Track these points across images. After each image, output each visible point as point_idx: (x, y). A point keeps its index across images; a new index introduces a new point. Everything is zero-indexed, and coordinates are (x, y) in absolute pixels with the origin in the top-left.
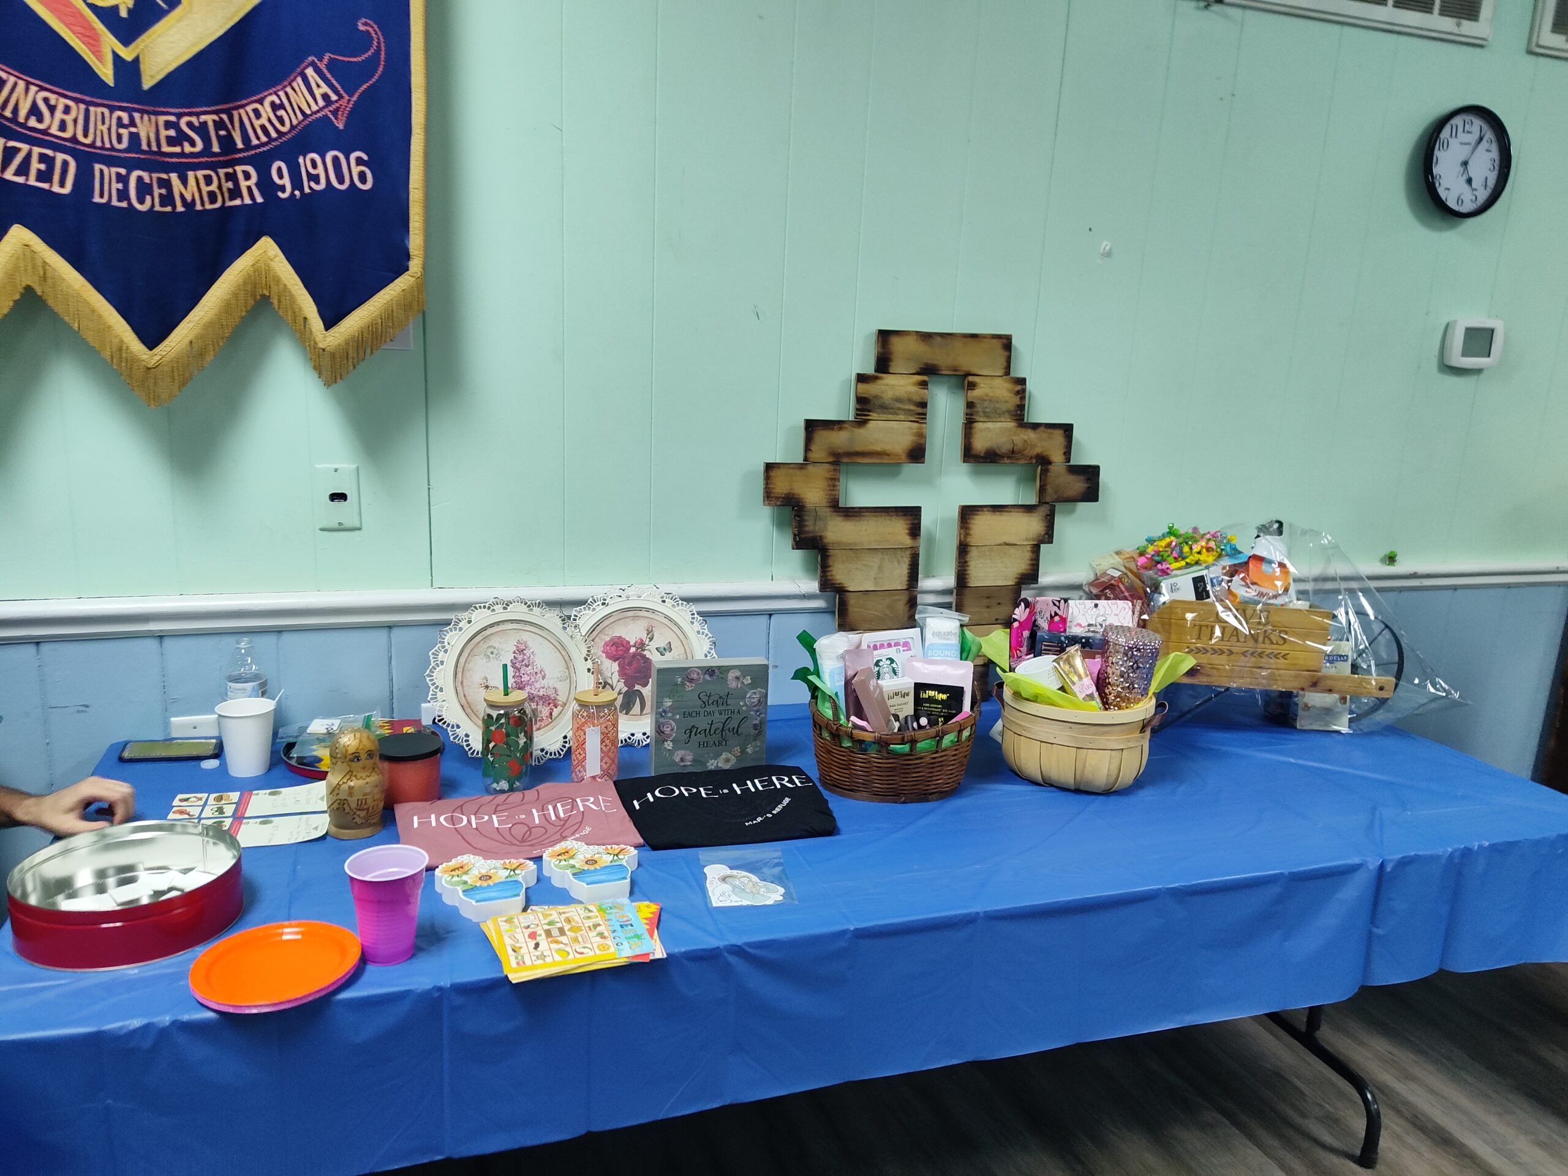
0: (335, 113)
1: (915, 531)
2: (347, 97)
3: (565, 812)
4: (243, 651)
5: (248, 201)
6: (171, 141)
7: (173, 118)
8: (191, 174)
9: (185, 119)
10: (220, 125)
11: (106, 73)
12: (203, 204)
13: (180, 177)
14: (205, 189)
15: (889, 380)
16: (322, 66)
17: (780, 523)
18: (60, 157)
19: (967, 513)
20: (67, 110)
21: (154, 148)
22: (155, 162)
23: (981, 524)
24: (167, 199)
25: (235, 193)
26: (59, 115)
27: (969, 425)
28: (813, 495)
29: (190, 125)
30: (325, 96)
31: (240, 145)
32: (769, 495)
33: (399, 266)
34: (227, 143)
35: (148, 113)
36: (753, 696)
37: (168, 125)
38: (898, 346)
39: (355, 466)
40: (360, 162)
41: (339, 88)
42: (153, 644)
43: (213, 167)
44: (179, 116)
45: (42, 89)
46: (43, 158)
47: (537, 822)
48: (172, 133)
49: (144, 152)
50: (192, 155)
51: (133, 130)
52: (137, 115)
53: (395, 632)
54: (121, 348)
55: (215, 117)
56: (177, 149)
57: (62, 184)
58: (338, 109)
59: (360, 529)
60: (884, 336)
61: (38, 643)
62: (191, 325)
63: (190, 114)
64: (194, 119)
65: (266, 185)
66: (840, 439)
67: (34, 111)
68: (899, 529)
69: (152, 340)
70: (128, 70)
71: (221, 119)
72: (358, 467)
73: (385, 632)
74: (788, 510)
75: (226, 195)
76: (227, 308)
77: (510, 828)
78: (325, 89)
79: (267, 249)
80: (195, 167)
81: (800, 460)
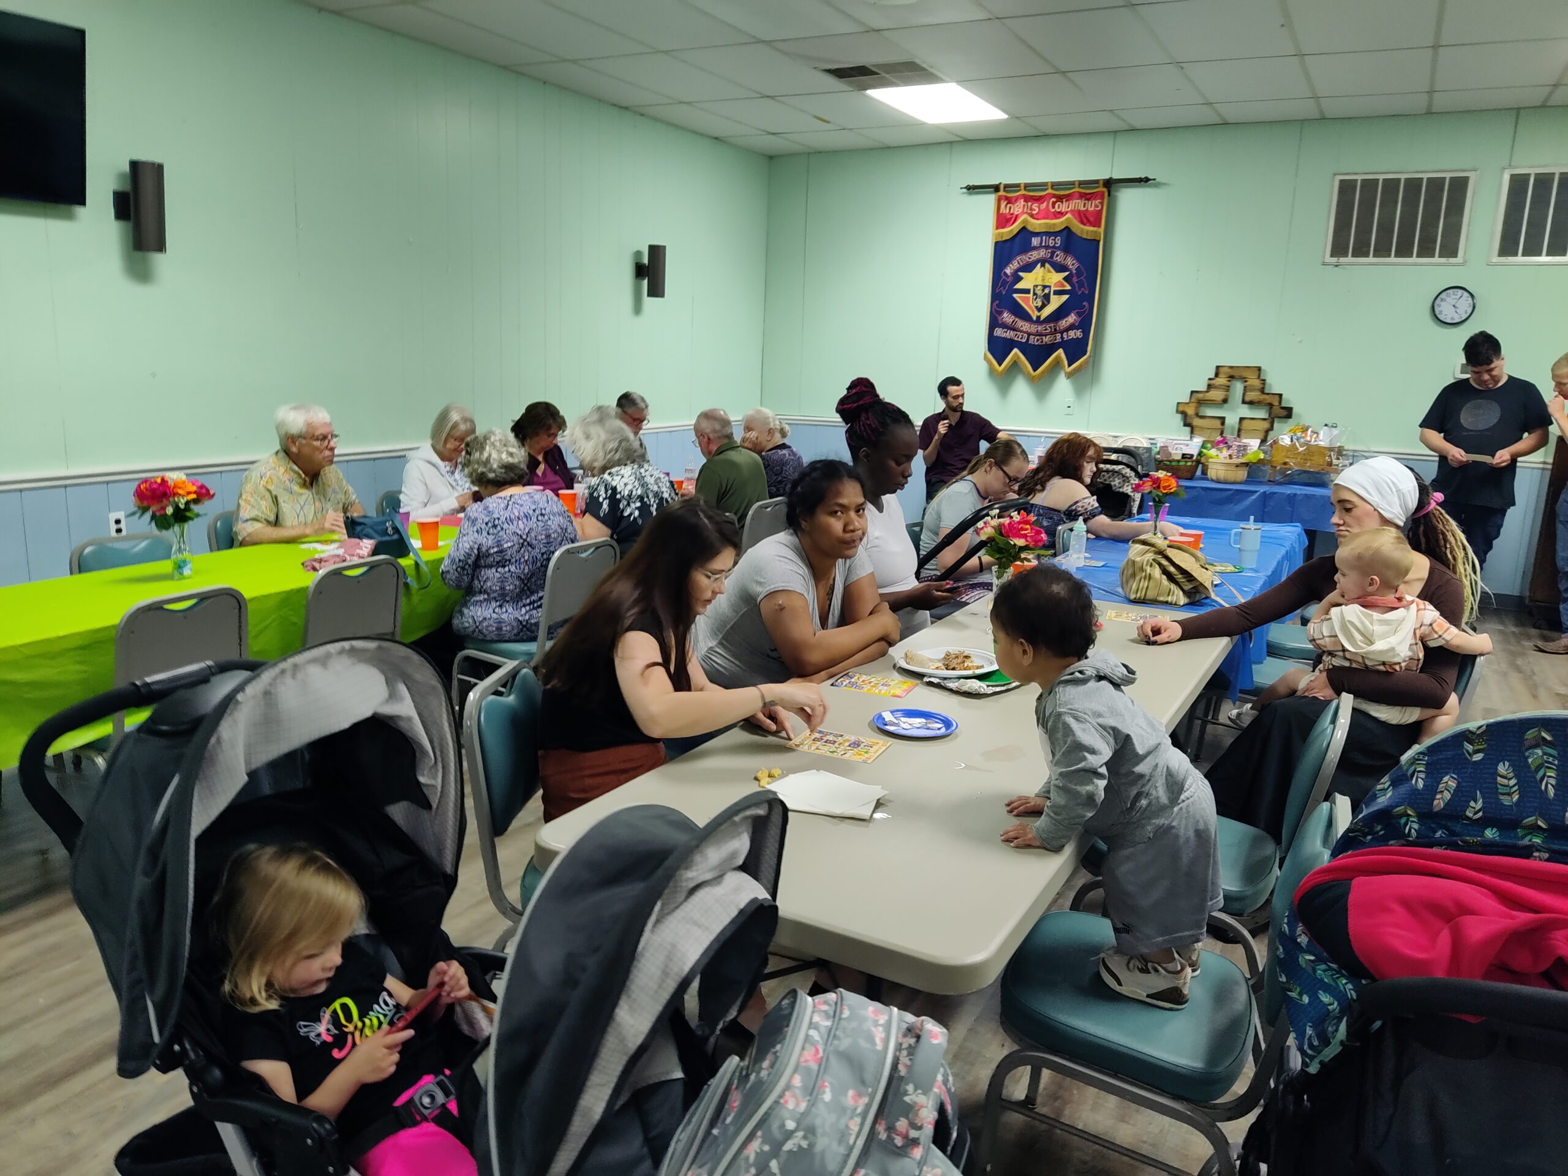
1: (1223, 424)
5: (1058, 341)
6: (1045, 330)
8: (1048, 337)
9: (1048, 326)
12: (1049, 342)
13: (1045, 337)
14: (1050, 339)
15: (1218, 379)
16: (1075, 313)
17: (1180, 419)
18: (1025, 335)
19: (1241, 419)
20: (1027, 326)
21: (1041, 332)
22: (1041, 335)
23: (1245, 423)
24: (1043, 342)
25: (1055, 340)
27: (1244, 394)
28: (1190, 411)
30: (1075, 319)
31: (1058, 330)
32: (1177, 411)
33: (1085, 354)
34: (1055, 330)
35: (1041, 325)
37: (1045, 327)
38: (1221, 370)
40: (1080, 331)
41: (1078, 317)
43: (1052, 335)
45: (1023, 322)
46: (1021, 335)
49: (1039, 333)
50: (1048, 333)
51: (1038, 328)
54: (1030, 371)
55: (1054, 325)
57: (1024, 340)
58: (1077, 321)
59: (1073, 414)
60: (1218, 367)
62: (1043, 367)
64: (1050, 326)
65: (1062, 338)
66: (1200, 396)
67: (1021, 327)
68: (1218, 423)
69: (1036, 370)
72: (1074, 400)
74: (1183, 416)
76: (1051, 363)
78: (1075, 317)
79: (1061, 351)
81: (1188, 401)
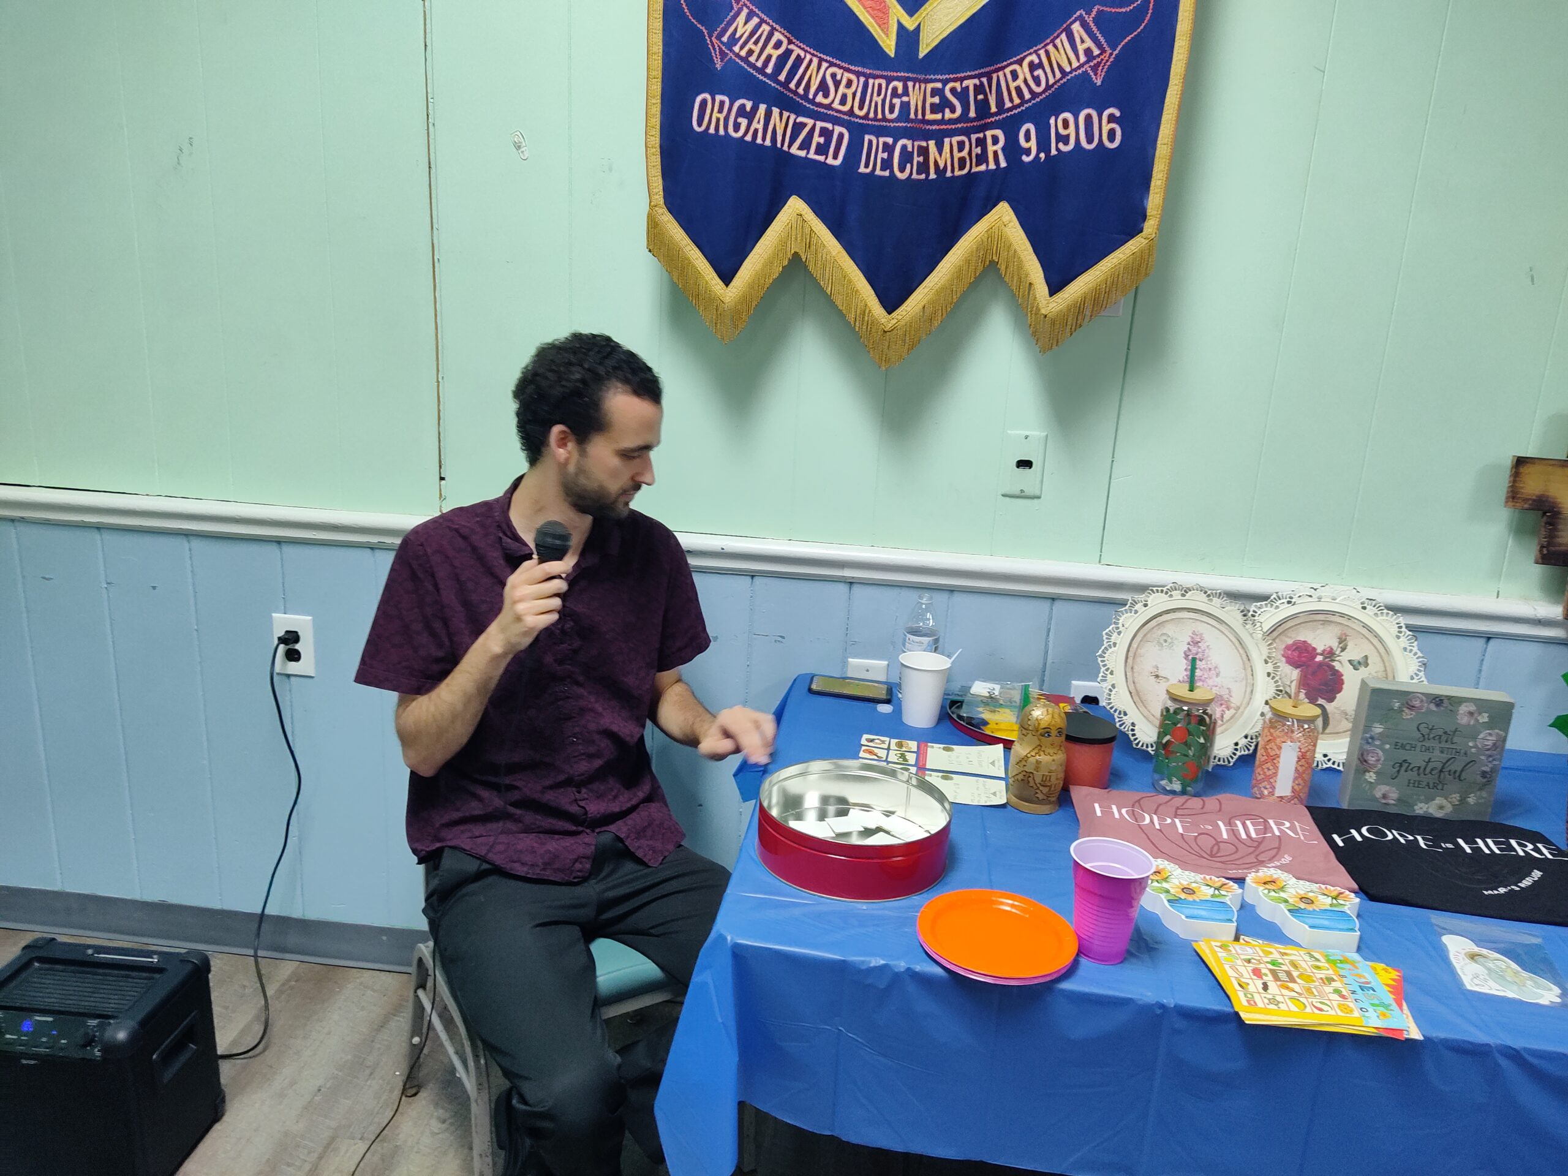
0: (1095, 69)
2: (1109, 51)
3: (1257, 832)
4: (924, 606)
5: (992, 166)
6: (935, 109)
7: (939, 85)
8: (947, 140)
9: (950, 85)
10: (979, 89)
11: (889, 44)
12: (953, 171)
13: (936, 144)
14: (957, 155)
16: (1089, 19)
17: (1520, 530)
18: (838, 129)
20: (849, 84)
21: (920, 116)
22: (919, 131)
24: (923, 167)
25: (982, 159)
26: (842, 89)
29: (953, 91)
30: (1088, 52)
31: (994, 109)
32: (1514, 495)
33: (1134, 230)
34: (983, 107)
35: (920, 81)
36: (1487, 738)
37: (935, 92)
39: (1045, 434)
40: (1112, 119)
41: (1102, 40)
42: (843, 588)
43: (967, 132)
44: (945, 82)
45: (832, 64)
46: (824, 132)
47: (1225, 836)
48: (936, 100)
49: (912, 121)
50: (951, 121)
51: (905, 99)
52: (910, 84)
53: (1058, 605)
54: (865, 311)
55: (976, 81)
56: (939, 116)
57: (835, 157)
58: (1099, 64)
59: (1039, 497)
61: (753, 577)
62: (926, 290)
63: (955, 80)
64: (957, 85)
65: (1013, 149)
67: (823, 87)
69: (891, 304)
70: (908, 39)
71: (982, 83)
72: (1047, 435)
73: (1048, 603)
74: (1533, 517)
75: (974, 160)
76: (958, 274)
77: (1196, 837)
78: (1089, 43)
79: (1003, 215)
80: (951, 134)
